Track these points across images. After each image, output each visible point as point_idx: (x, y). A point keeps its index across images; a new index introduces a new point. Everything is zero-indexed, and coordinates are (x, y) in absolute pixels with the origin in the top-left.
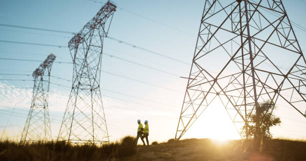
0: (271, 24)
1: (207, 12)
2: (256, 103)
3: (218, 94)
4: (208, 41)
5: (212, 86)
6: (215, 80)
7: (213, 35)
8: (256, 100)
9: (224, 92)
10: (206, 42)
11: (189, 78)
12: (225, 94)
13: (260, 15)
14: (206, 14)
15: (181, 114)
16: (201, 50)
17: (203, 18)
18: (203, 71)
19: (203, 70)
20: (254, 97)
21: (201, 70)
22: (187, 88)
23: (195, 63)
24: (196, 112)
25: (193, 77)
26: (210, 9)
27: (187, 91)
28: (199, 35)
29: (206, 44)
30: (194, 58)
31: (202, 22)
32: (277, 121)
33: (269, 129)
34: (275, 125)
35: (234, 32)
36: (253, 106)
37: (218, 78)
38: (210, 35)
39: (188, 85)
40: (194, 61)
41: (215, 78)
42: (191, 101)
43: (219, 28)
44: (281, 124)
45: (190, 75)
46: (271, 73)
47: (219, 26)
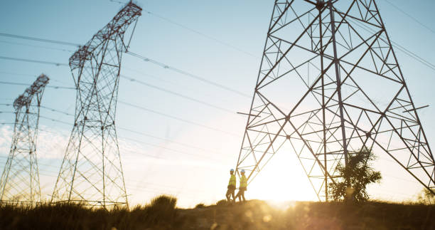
0: (365, 42)
1: (276, 22)
2: (346, 152)
3: (288, 137)
4: (277, 63)
5: (282, 128)
6: (287, 118)
7: (284, 55)
8: (345, 146)
9: (300, 136)
10: (274, 64)
11: (250, 115)
12: (302, 139)
14: (275, 25)
15: (238, 165)
16: (267, 75)
17: (270, 30)
18: (270, 106)
19: (270, 103)
20: (342, 143)
21: (267, 103)
22: (247, 128)
23: (258, 93)
24: (258, 163)
25: (256, 113)
26: (280, 17)
27: (246, 131)
28: (264, 54)
29: (274, 67)
30: (257, 86)
31: (269, 35)
32: (376, 177)
33: (365, 187)
34: (374, 182)
35: (314, 52)
36: (340, 156)
37: (291, 115)
38: (280, 55)
39: (248, 124)
40: (256, 91)
41: (287, 115)
42: (251, 147)
43: (294, 44)
44: (381, 180)
45: (251, 110)
46: (365, 110)
47: (293, 42)
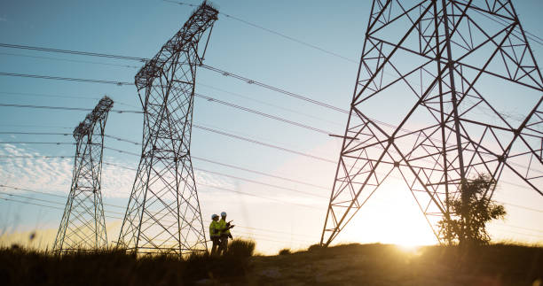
0: (491, 39)
1: (377, 19)
2: (463, 180)
3: (397, 164)
4: (378, 71)
5: (386, 150)
6: (391, 140)
7: (387, 60)
9: (407, 162)
10: (374, 72)
11: (345, 137)
12: (409, 165)
13: (471, 23)
14: (374, 23)
15: (331, 200)
16: (365, 87)
17: (369, 29)
19: (370, 121)
20: (459, 171)
21: (366, 121)
22: (342, 154)
23: (356, 110)
24: (357, 196)
25: (353, 135)
26: (381, 13)
27: (341, 159)
28: (362, 60)
29: (374, 76)
30: (354, 100)
31: (368, 36)
32: (499, 211)
35: (423, 54)
36: (457, 186)
37: (396, 136)
39: (343, 149)
40: (353, 106)
41: (391, 136)
42: (348, 176)
43: (398, 46)
44: (505, 216)
45: (347, 130)
46: (490, 126)
47: (397, 43)
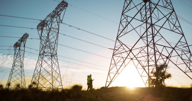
0: (165, 16)
1: (126, 8)
2: (156, 65)
3: (132, 59)
4: (126, 27)
5: (128, 55)
6: (131, 51)
7: (129, 23)
8: (156, 63)
9: (136, 58)
11: (114, 49)
12: (137, 60)
13: (159, 11)
15: (109, 71)
16: (122, 32)
17: (123, 12)
19: (123, 44)
21: (122, 44)
22: (113, 55)
23: (118, 40)
24: (118, 70)
25: (117, 49)
26: (127, 6)
27: (113, 57)
28: (120, 23)
29: (125, 28)
30: (118, 36)
31: (122, 14)
32: (169, 76)
33: (164, 81)
34: (168, 78)
35: (142, 21)
37: (132, 49)
39: (113, 54)
42: (115, 63)
43: (133, 18)
44: (171, 77)
45: (115, 47)
46: (165, 46)
